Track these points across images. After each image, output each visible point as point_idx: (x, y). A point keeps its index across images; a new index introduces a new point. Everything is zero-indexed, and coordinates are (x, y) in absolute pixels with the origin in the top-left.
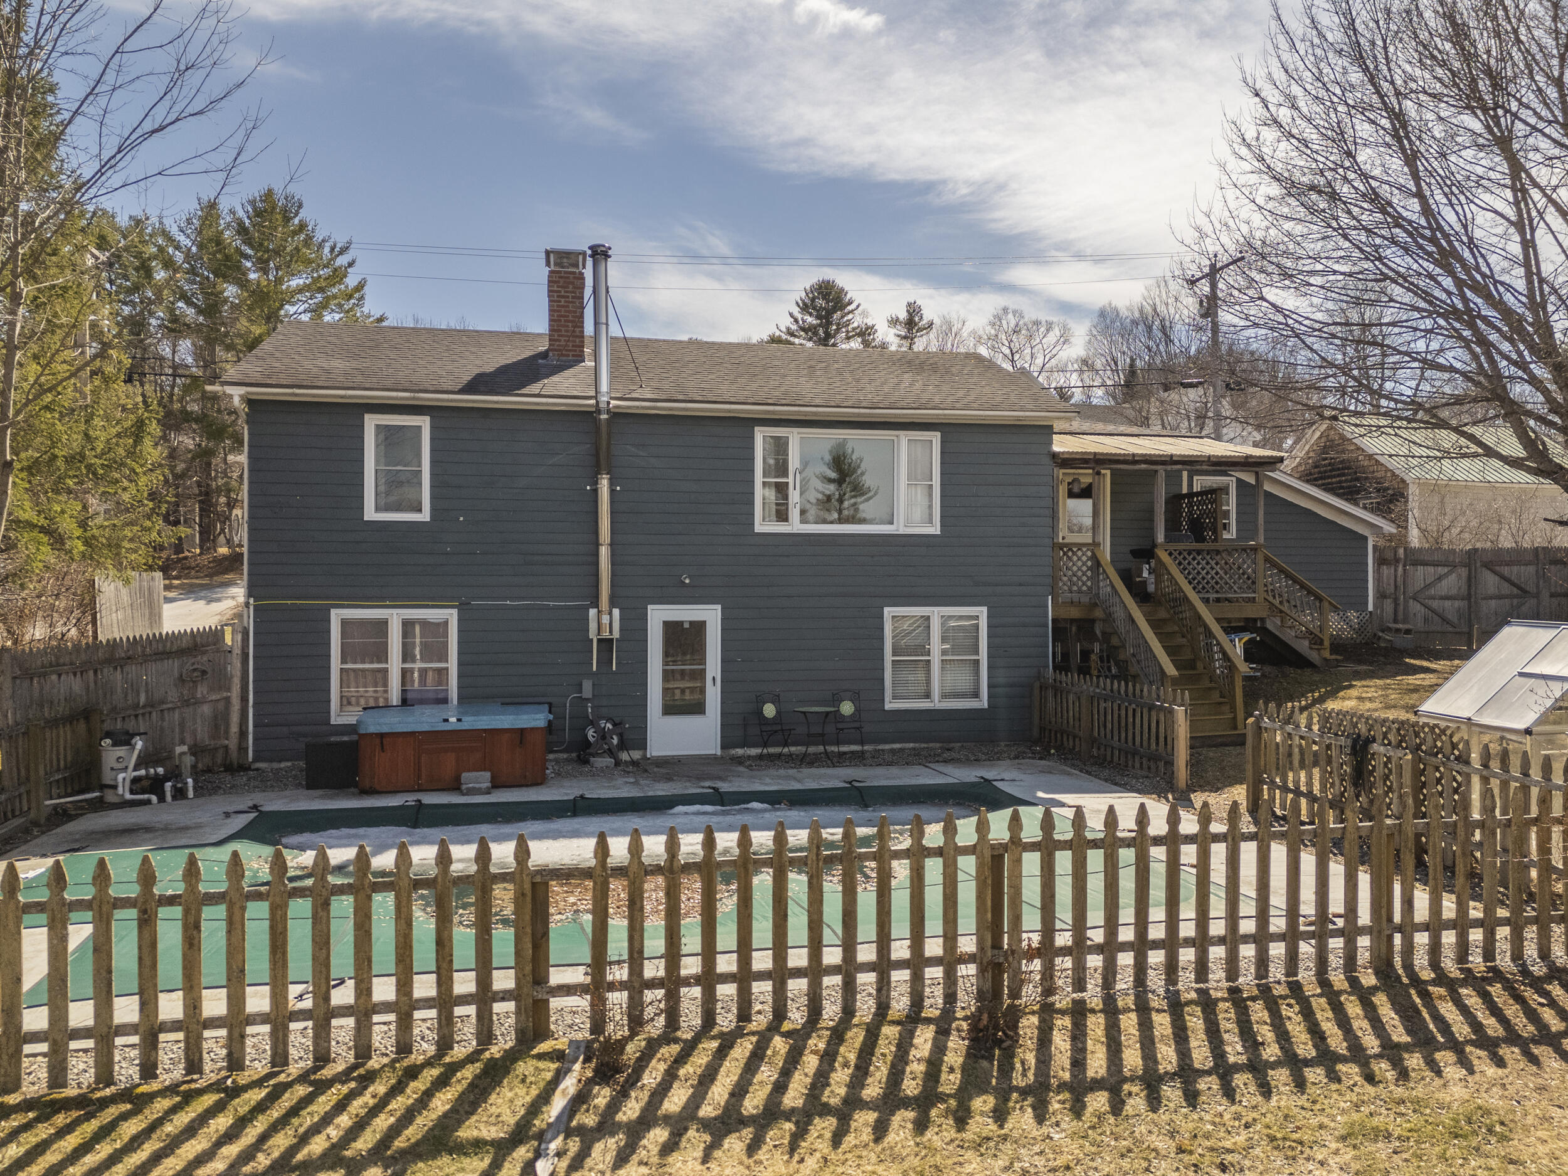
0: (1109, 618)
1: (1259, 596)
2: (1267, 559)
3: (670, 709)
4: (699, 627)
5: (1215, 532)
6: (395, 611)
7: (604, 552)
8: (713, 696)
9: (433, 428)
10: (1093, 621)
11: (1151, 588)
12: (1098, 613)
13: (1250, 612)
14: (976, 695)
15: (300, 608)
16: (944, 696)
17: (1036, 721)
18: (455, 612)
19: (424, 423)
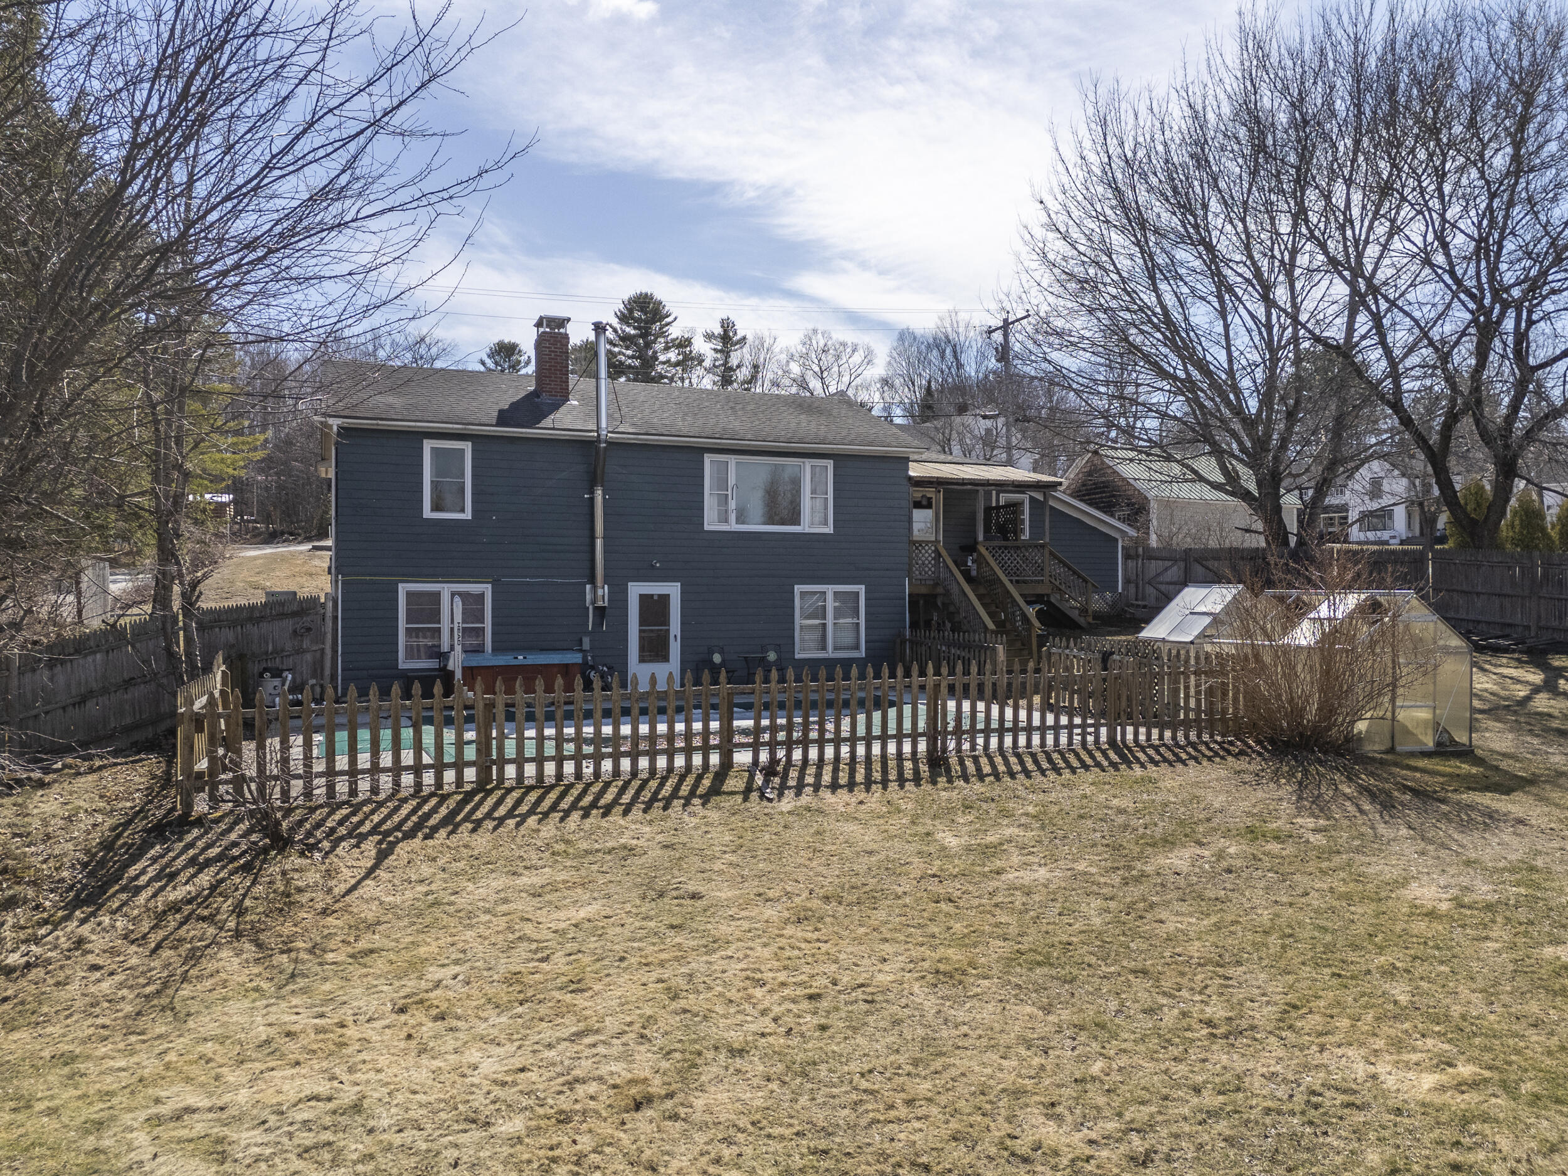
0: (947, 593)
1: (1046, 579)
2: (1051, 553)
3: (644, 658)
4: (665, 599)
5: (1015, 533)
6: (446, 585)
7: (599, 543)
8: (675, 649)
9: (474, 451)
10: (935, 596)
11: (974, 573)
12: (940, 590)
13: (1040, 590)
14: (857, 647)
15: (374, 583)
16: (836, 648)
18: (489, 586)
19: (467, 447)
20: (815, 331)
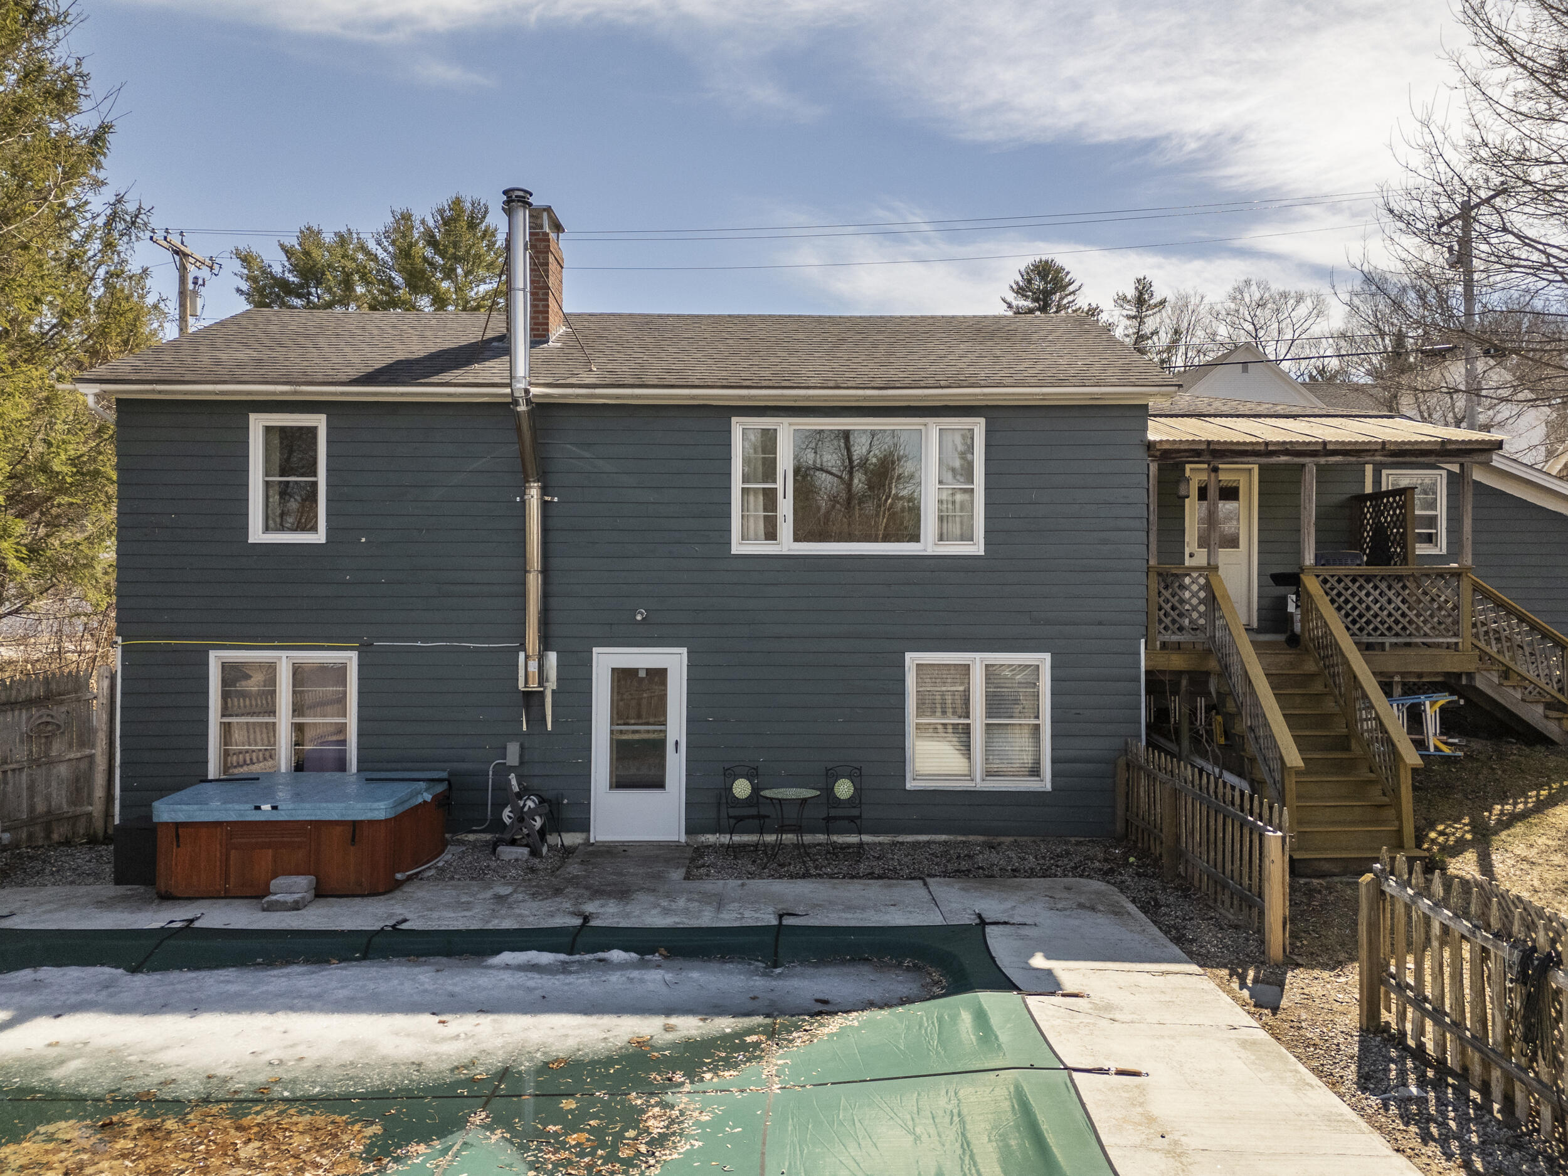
0: (1225, 672)
1: (1465, 640)
2: (1476, 589)
3: (620, 783)
4: (659, 676)
6: (284, 654)
7: (532, 581)
8: (676, 765)
9: (331, 428)
10: (1207, 674)
11: (1298, 627)
12: (1213, 665)
13: (1451, 664)
14: (1035, 771)
15: (175, 650)
16: (989, 774)
17: (1120, 812)
18: (354, 654)
19: (319, 422)
20: (1248, 283)
